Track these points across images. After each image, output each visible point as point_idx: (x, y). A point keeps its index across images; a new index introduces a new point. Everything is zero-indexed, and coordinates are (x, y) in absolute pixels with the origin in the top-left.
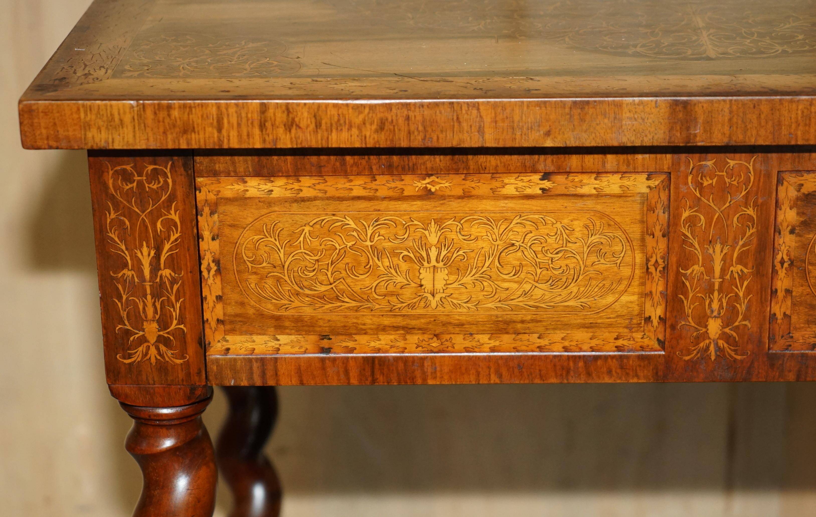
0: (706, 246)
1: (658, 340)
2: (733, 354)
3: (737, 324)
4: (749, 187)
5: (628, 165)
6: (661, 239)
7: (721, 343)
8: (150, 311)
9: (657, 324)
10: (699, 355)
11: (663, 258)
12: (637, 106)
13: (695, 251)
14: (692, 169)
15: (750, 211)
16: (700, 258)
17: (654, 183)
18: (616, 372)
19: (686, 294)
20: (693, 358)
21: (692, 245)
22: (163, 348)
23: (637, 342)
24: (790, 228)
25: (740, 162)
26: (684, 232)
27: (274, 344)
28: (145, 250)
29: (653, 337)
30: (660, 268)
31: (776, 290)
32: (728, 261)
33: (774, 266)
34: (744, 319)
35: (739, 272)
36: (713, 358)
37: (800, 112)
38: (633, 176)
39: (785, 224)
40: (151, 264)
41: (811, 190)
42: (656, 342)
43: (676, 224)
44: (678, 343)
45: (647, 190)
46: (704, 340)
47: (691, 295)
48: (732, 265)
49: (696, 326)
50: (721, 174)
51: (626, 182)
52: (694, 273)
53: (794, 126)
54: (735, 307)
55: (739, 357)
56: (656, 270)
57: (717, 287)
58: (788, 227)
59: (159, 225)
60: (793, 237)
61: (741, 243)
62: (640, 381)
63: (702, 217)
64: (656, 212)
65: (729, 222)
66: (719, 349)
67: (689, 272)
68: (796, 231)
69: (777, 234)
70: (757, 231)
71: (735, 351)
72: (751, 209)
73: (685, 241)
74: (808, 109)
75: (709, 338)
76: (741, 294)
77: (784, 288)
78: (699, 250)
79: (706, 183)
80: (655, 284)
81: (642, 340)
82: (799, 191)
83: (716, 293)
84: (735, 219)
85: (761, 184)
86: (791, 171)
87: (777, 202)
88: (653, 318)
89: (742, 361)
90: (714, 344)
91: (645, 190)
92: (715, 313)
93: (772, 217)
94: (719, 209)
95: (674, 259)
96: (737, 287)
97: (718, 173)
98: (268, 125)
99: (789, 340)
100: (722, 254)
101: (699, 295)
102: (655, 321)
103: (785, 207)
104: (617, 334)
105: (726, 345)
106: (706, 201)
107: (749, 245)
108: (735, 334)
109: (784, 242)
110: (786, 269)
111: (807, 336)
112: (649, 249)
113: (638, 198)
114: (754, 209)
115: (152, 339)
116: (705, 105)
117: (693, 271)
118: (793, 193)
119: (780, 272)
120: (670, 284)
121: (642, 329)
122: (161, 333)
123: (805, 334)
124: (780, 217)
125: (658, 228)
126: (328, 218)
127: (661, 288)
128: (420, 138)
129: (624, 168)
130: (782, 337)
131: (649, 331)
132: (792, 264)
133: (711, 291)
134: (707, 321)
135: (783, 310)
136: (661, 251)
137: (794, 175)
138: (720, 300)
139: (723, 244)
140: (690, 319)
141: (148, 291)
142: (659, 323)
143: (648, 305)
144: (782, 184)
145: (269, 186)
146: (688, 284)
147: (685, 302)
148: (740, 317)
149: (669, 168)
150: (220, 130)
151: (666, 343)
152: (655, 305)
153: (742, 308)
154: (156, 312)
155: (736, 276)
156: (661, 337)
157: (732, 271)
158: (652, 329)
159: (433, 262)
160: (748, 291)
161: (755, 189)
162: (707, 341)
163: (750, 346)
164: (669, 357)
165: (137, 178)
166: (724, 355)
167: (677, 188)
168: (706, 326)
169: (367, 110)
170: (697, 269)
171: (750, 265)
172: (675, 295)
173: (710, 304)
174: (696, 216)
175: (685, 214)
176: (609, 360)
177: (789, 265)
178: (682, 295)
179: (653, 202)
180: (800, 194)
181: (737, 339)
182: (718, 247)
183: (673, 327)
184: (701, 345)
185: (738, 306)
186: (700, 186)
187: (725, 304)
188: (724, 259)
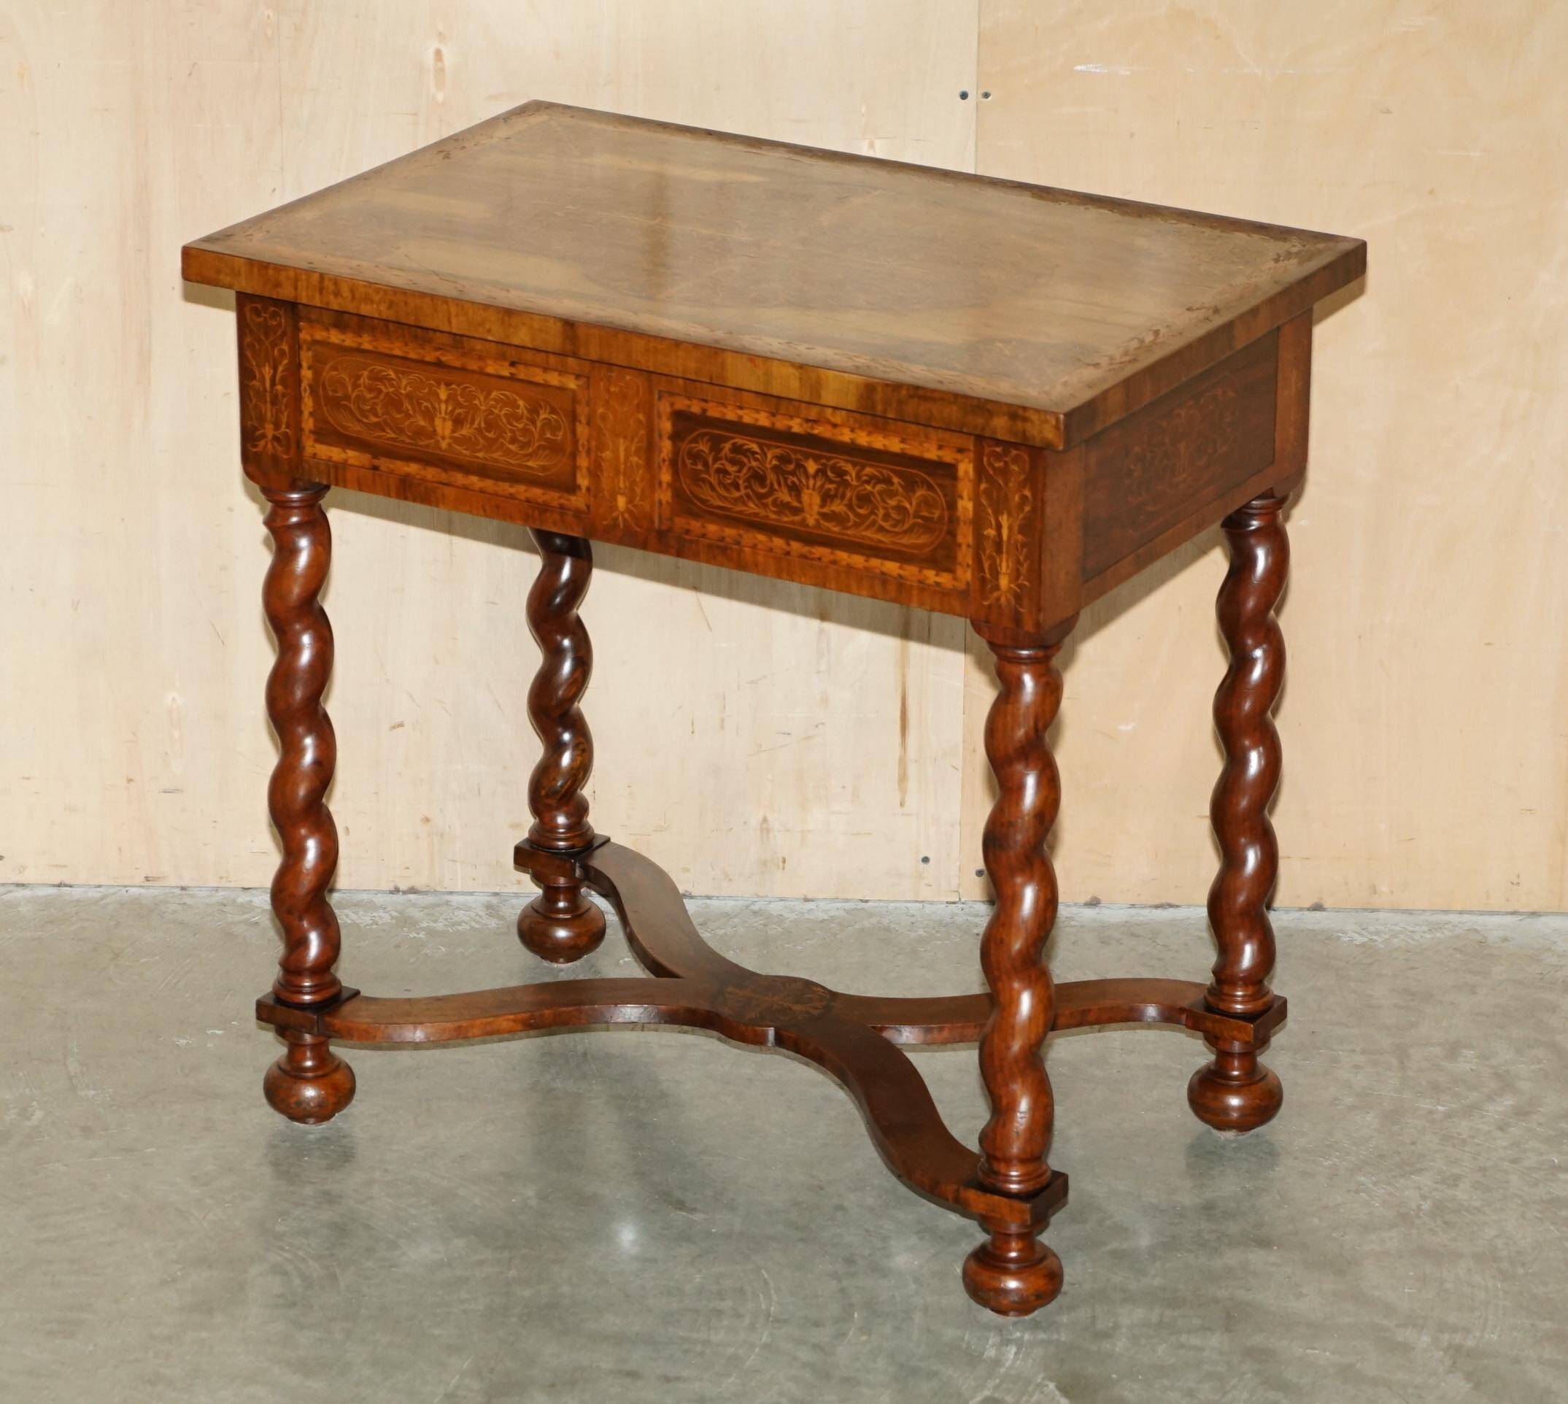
0: (614, 438)
1: (586, 504)
3: (636, 503)
4: (639, 398)
5: (563, 365)
6: (585, 426)
7: (626, 515)
8: (269, 414)
10: (612, 522)
11: (587, 441)
13: (607, 440)
14: (603, 378)
15: (641, 417)
16: (611, 446)
17: (580, 382)
19: (602, 471)
20: (608, 523)
21: (605, 435)
22: (276, 444)
23: (573, 504)
24: (667, 435)
25: (633, 379)
26: (599, 424)
27: (343, 456)
28: (267, 368)
29: (583, 502)
30: (585, 449)
31: (661, 483)
32: (629, 452)
33: (658, 463)
34: (642, 499)
35: (636, 462)
36: (621, 526)
38: (567, 375)
39: (664, 432)
40: (270, 379)
41: (680, 409)
42: (585, 507)
43: (594, 417)
44: (598, 510)
45: (576, 388)
46: (615, 511)
47: (605, 474)
48: (631, 456)
49: (610, 499)
50: (621, 385)
51: (562, 379)
54: (634, 489)
55: (638, 530)
56: (583, 450)
57: (622, 471)
58: (665, 434)
59: (276, 352)
60: (670, 442)
61: (636, 440)
62: (575, 535)
63: (610, 415)
64: (582, 404)
65: (628, 423)
66: (625, 520)
67: (603, 455)
68: (671, 439)
69: (659, 438)
70: (646, 433)
71: (635, 524)
72: (642, 415)
73: (600, 431)
75: (619, 511)
76: (638, 480)
77: (666, 482)
78: (609, 440)
79: (612, 390)
80: (582, 461)
81: (576, 503)
82: (672, 408)
83: (622, 476)
84: (632, 421)
85: (647, 398)
86: (666, 392)
87: (658, 413)
88: (582, 487)
89: (640, 532)
90: (621, 516)
92: (622, 491)
93: (655, 424)
94: (621, 411)
95: (593, 443)
96: (635, 474)
97: (619, 384)
98: (324, 291)
99: (671, 523)
100: (625, 447)
101: (611, 475)
102: (584, 490)
103: (664, 418)
104: (559, 494)
105: (629, 518)
106: (612, 404)
107: (641, 443)
108: (635, 511)
109: (664, 445)
110: (666, 466)
111: (683, 523)
113: (570, 392)
115: (270, 436)
118: (668, 409)
119: (662, 468)
120: (592, 463)
121: (575, 494)
122: (276, 433)
123: (682, 521)
124: (661, 426)
125: (583, 417)
126: (378, 368)
127: (586, 464)
128: (413, 318)
129: (560, 368)
130: (667, 519)
131: (580, 497)
132: (669, 464)
133: (619, 474)
134: (617, 497)
135: (666, 499)
136: (585, 435)
137: (668, 395)
138: (624, 482)
139: (625, 438)
140: (606, 492)
141: (268, 400)
142: (586, 492)
143: (579, 476)
144: (661, 401)
145: (343, 337)
146: (603, 465)
147: (602, 479)
148: (638, 498)
149: (588, 374)
150: (296, 289)
151: (591, 508)
152: (583, 477)
153: (638, 490)
154: (272, 416)
155: (634, 465)
156: (588, 503)
157: (631, 461)
158: (582, 496)
159: (443, 415)
160: (642, 480)
161: (644, 400)
162: (617, 513)
163: (645, 522)
164: (593, 519)
165: (263, 315)
166: (629, 526)
167: (594, 390)
168: (616, 501)
169: (382, 292)
170: (607, 454)
171: (643, 458)
172: (595, 472)
173: (618, 484)
174: (606, 413)
175: (600, 410)
176: (554, 513)
178: (600, 472)
179: (579, 397)
180: (673, 410)
181: (637, 515)
182: (622, 440)
183: (595, 496)
184: (613, 515)
185: (636, 489)
186: (608, 391)
187: (628, 486)
188: (626, 450)
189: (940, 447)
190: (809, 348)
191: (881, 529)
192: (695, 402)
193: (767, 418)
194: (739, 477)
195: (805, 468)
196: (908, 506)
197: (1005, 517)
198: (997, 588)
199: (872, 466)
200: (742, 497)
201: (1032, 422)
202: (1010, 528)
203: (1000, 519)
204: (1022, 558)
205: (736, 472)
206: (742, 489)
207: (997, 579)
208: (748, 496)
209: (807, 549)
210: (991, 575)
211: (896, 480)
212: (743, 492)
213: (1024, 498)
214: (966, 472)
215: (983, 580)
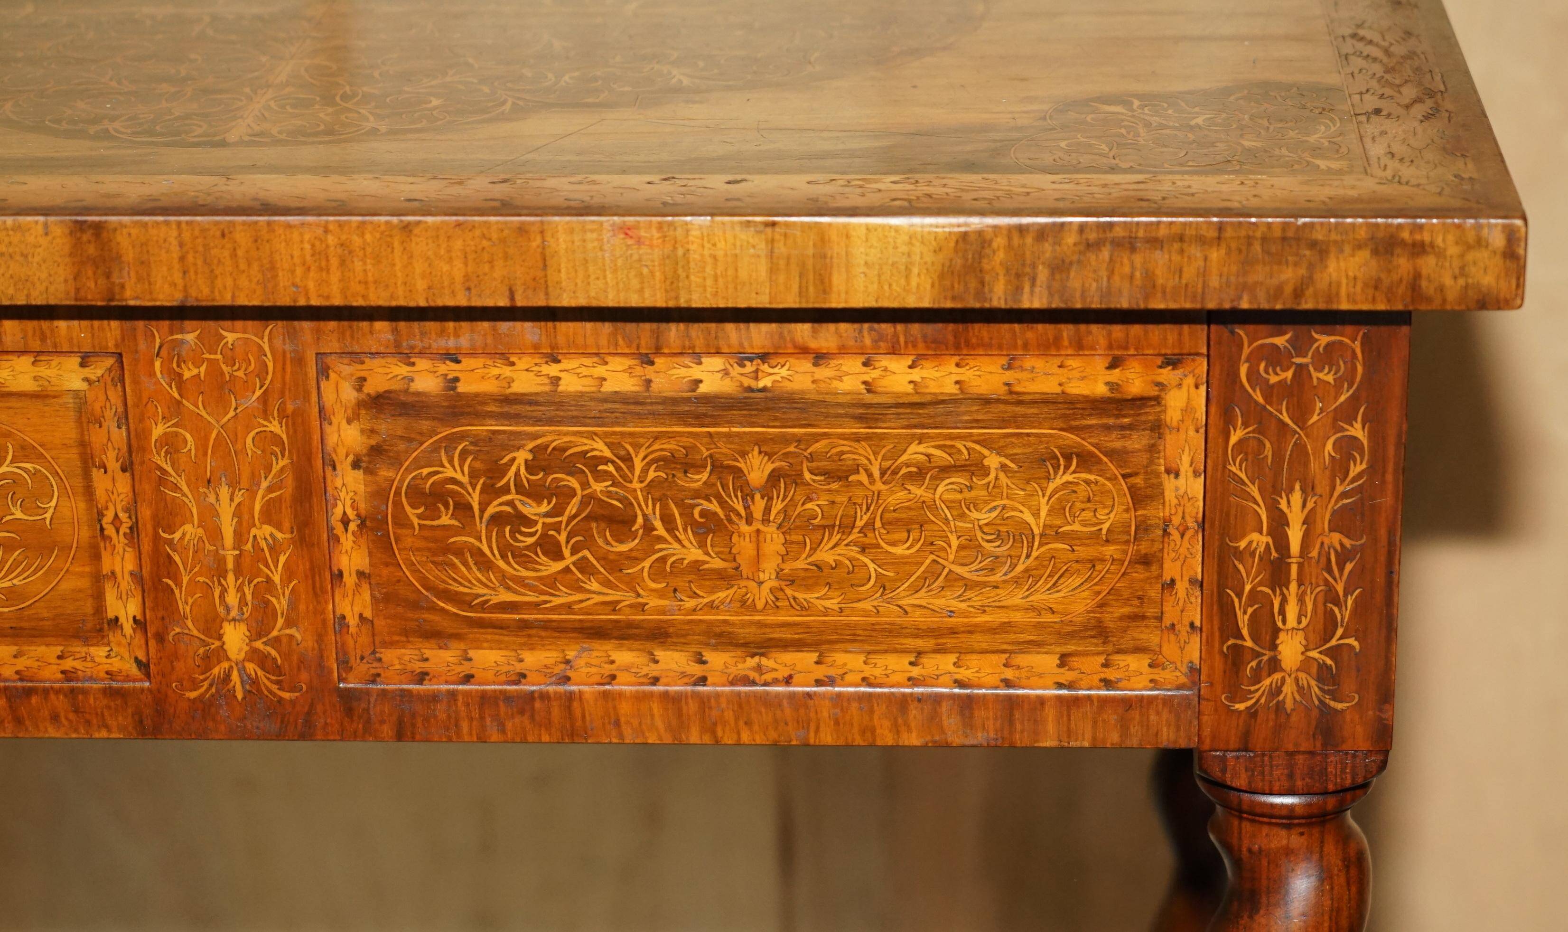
0: (201, 490)
1: (136, 659)
2: (274, 688)
3: (275, 633)
4: (267, 382)
5: (43, 338)
6: (119, 475)
7: (251, 667)
9: (131, 631)
10: (213, 690)
11: (126, 510)
12: (11, 233)
13: (184, 498)
14: (160, 348)
15: (275, 427)
16: (194, 511)
17: (97, 370)
18: (67, 718)
19: (175, 577)
20: (202, 695)
21: (176, 488)
23: (99, 664)
24: (351, 458)
25: (246, 336)
26: (159, 462)
29: (126, 655)
30: (124, 529)
31: (341, 574)
32: (246, 517)
33: (330, 529)
34: (289, 623)
35: (268, 537)
36: (240, 696)
37: (307, 246)
38: (56, 360)
39: (342, 451)
41: (381, 389)
42: (134, 665)
43: (143, 449)
44: (173, 668)
45: (84, 386)
46: (219, 662)
47: (185, 580)
48: (254, 525)
49: (203, 637)
50: (212, 357)
51: (43, 371)
52: (187, 537)
53: (299, 271)
54: (267, 603)
55: (286, 695)
56: (118, 532)
57: (230, 565)
58: (347, 456)
60: (359, 474)
61: (264, 485)
62: (113, 736)
63: (189, 437)
64: (105, 425)
65: (239, 446)
66: (248, 679)
67: (177, 536)
68: (363, 465)
69: (329, 470)
70: (292, 463)
71: (278, 683)
72: (276, 423)
73: (162, 479)
74: (321, 240)
75: (228, 659)
76: (277, 579)
77: (354, 569)
78: (190, 496)
79: (187, 375)
80: (118, 559)
81: (109, 661)
82: (359, 389)
83: (231, 577)
84: (249, 440)
85: (288, 377)
86: (341, 354)
87: (321, 410)
88: (122, 620)
89: (293, 702)
90: (239, 670)
91: (83, 386)
92: (234, 613)
93: (316, 437)
94: (218, 422)
95: (146, 513)
96: (267, 566)
97: (207, 356)
99: (375, 664)
100: (234, 505)
101: (201, 579)
102: (128, 627)
103: (339, 419)
104: (61, 648)
105: (260, 673)
106: (192, 407)
107: (280, 489)
108: (274, 653)
109: (343, 484)
110: (353, 533)
111: (407, 658)
112: (100, 493)
113: (69, 400)
114: (281, 423)
116: (134, 232)
117: (184, 535)
118: (349, 394)
119: (343, 540)
120: (145, 558)
121: (106, 641)
123: (405, 654)
124: (332, 439)
125: (111, 455)
127: (130, 565)
129: (36, 345)
130: (362, 658)
131: (119, 644)
132: (362, 525)
133: (222, 573)
134: (221, 628)
135: (357, 609)
136: (122, 496)
137: (346, 361)
138: (240, 589)
139: (234, 485)
140: (189, 623)
142: (134, 630)
143: (110, 597)
144: (327, 377)
146: (177, 558)
147: (177, 592)
148: (280, 621)
149: (117, 346)
151: (152, 666)
152: (124, 597)
153: (281, 604)
155: (263, 544)
156: (142, 656)
157: (255, 537)
158: (124, 641)
160: (289, 573)
161: (278, 385)
162: (225, 665)
163: (304, 676)
164: (159, 692)
166: (259, 690)
167: (136, 382)
168: (220, 637)
170: (190, 532)
171: (287, 525)
172: (157, 580)
173: (222, 597)
174: (176, 434)
175: (158, 431)
176: (52, 696)
177: (358, 526)
178: (170, 578)
179: (97, 407)
180: (362, 396)
181: (279, 662)
182: (224, 491)
183: (160, 638)
184: (216, 671)
185: (273, 600)
186: (177, 378)
187: (249, 597)
188: (237, 513)
189: (1114, 364)
190: (729, 183)
191: (953, 579)
192: (422, 364)
193: (630, 370)
194: (557, 528)
195: (738, 473)
196: (1028, 517)
197: (1297, 497)
198: (1275, 665)
199: (921, 440)
200: (567, 570)
201: (1440, 254)
202: (1308, 522)
203: (1283, 505)
204: (1340, 588)
205: (547, 515)
206: (566, 552)
207: (1274, 647)
208: (583, 566)
209: (752, 662)
210: (1255, 639)
211: (993, 461)
212: (569, 560)
213: (1347, 447)
214: (1188, 410)
215: (1236, 658)
